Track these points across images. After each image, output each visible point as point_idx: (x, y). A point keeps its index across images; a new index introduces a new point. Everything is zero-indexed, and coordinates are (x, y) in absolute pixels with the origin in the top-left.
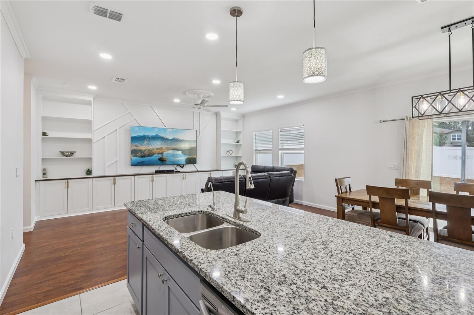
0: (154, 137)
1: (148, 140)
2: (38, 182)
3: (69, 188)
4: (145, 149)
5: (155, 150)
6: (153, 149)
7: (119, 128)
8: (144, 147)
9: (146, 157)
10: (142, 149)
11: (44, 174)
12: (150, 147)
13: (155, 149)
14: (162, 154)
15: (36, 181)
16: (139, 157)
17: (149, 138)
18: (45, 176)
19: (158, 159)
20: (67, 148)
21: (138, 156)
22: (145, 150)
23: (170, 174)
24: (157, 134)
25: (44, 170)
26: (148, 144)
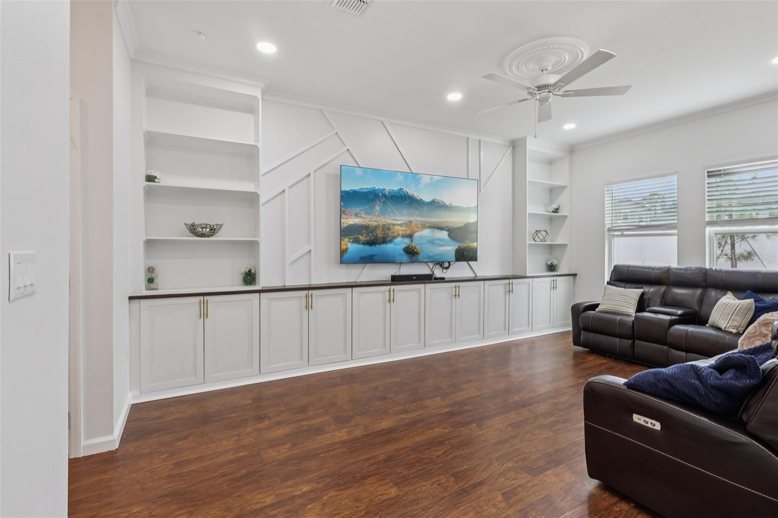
0: (396, 196)
1: (382, 200)
2: (136, 303)
3: (207, 317)
4: (376, 223)
5: (397, 228)
6: (394, 225)
7: (315, 171)
8: (375, 218)
9: (380, 244)
10: (370, 223)
11: (151, 281)
12: (388, 220)
13: (397, 225)
14: (410, 236)
15: (131, 298)
16: (364, 244)
17: (385, 196)
18: (152, 285)
19: (404, 250)
20: (203, 216)
21: (361, 242)
22: (377, 227)
23: (427, 285)
24: (401, 189)
25: (151, 270)
26: (383, 213)
